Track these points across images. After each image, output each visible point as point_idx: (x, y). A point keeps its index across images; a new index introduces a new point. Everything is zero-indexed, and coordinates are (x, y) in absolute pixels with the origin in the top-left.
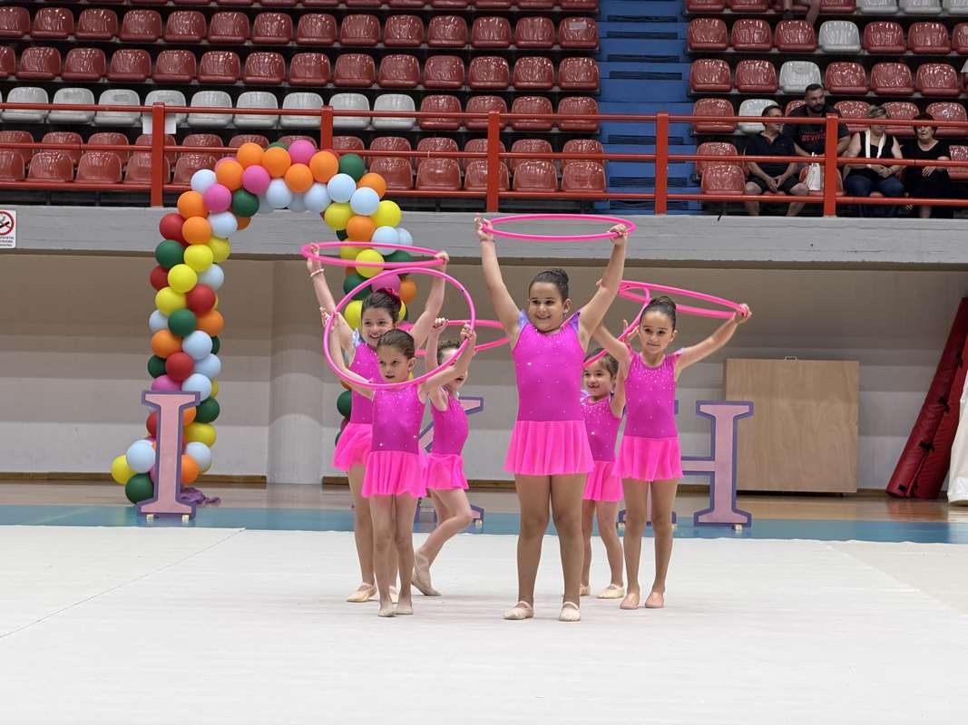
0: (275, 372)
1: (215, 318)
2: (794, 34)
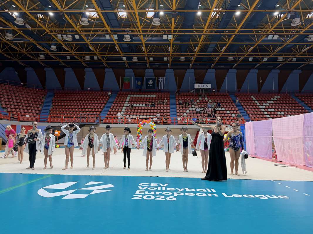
1: (142, 133)
2: (185, 111)
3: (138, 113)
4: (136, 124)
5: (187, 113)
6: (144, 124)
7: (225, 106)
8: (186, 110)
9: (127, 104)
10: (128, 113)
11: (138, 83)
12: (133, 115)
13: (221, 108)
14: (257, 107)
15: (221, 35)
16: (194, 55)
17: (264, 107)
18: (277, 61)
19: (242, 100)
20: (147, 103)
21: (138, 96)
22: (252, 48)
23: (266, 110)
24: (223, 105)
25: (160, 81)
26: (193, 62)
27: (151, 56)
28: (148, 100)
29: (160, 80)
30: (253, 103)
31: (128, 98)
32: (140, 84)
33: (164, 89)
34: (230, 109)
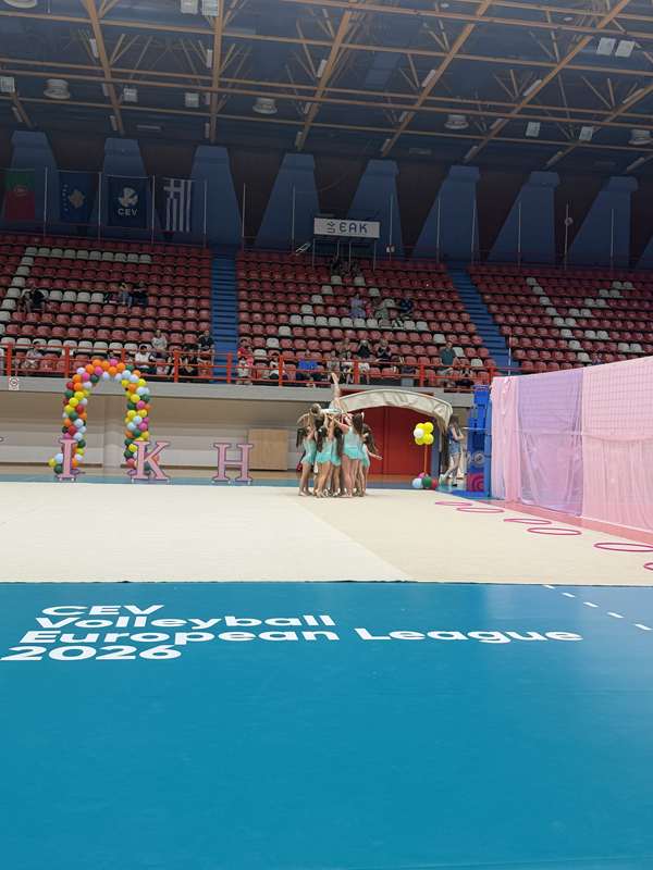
0: (106, 431)
1: (85, 414)
2: (271, 330)
3: (72, 332)
4: (61, 375)
5: (280, 338)
6: (95, 378)
7: (430, 316)
8: (278, 326)
9: (21, 289)
10: (26, 329)
11: (71, 198)
12: (47, 340)
13: (415, 321)
14: (548, 322)
15: (423, 19)
16: (313, 96)
17: (572, 323)
18: (630, 142)
19: (493, 295)
20: (113, 287)
21: (70, 254)
22: (538, 84)
23: (579, 333)
24: (423, 311)
25: (172, 196)
26: (309, 123)
27: (131, 81)
28: (116, 277)
29: (171, 189)
30: (534, 306)
31: (27, 261)
32: (81, 203)
33: (188, 229)
34: (447, 327)
